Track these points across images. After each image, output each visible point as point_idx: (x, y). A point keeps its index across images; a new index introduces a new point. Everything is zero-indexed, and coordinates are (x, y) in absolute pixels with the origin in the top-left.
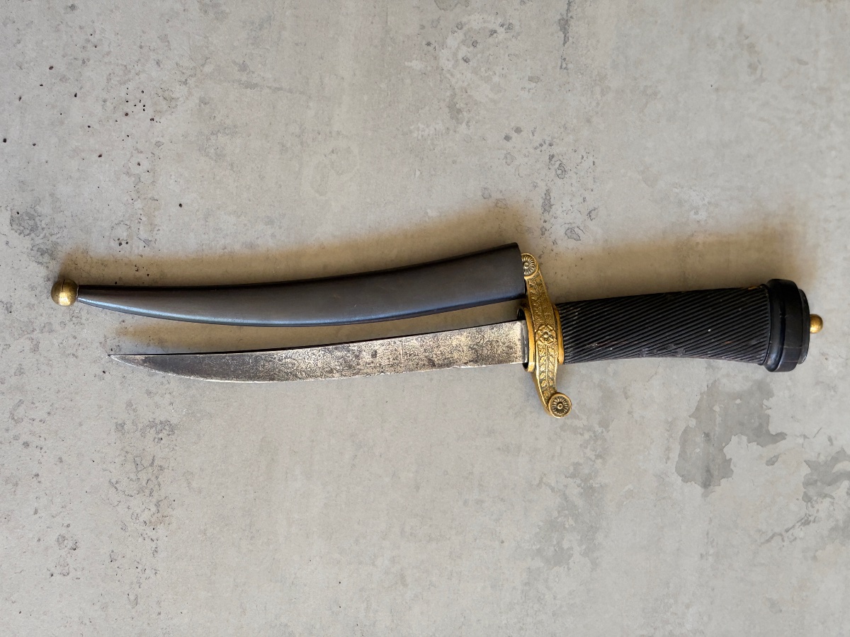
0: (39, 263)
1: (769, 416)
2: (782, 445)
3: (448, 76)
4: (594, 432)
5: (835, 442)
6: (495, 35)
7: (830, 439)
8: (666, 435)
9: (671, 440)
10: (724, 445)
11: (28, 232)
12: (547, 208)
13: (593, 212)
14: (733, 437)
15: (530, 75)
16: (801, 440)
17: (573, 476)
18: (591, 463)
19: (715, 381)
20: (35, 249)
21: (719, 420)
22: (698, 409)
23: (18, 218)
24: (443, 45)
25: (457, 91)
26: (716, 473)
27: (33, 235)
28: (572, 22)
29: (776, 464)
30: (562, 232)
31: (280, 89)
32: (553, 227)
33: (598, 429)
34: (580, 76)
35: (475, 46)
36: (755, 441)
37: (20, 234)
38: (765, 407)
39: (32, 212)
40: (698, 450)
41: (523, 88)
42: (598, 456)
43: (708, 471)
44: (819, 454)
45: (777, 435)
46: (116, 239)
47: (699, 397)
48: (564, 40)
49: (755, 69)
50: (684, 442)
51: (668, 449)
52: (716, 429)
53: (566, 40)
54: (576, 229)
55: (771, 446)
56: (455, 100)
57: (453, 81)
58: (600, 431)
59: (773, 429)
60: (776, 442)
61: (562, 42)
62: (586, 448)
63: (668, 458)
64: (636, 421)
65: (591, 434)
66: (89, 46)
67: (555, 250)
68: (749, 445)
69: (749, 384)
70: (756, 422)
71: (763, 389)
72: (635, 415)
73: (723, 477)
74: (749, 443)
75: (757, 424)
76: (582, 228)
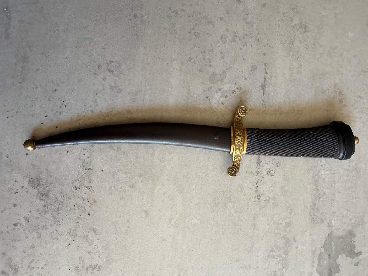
0: (41, 199)
1: (354, 245)
2: (361, 257)
3: (216, 110)
4: (282, 257)
6: (235, 93)
8: (312, 256)
9: (314, 258)
10: (336, 259)
11: (36, 186)
12: (259, 163)
13: (278, 163)
14: (340, 255)
15: (250, 108)
18: (281, 271)
19: (331, 232)
20: (40, 193)
21: (334, 248)
22: (325, 244)
23: (32, 181)
24: (213, 98)
25: (219, 116)
26: (333, 271)
27: (38, 187)
28: (266, 86)
29: (358, 265)
30: (266, 173)
32: (262, 171)
33: (284, 256)
34: (271, 108)
35: (226, 98)
36: (349, 256)
37: (33, 187)
38: (352, 241)
39: (38, 178)
40: (325, 262)
42: (284, 267)
43: (330, 270)
45: (358, 253)
46: (75, 187)
47: (325, 239)
48: (264, 93)
49: (342, 102)
50: (320, 258)
51: (313, 262)
52: (333, 252)
54: (271, 171)
55: (356, 258)
56: (219, 120)
59: (356, 251)
60: (358, 256)
62: (278, 264)
63: (313, 266)
64: (299, 251)
66: (63, 106)
67: (263, 180)
68: (347, 258)
69: (346, 232)
70: (349, 248)
71: (351, 234)
72: (299, 249)
73: (336, 273)
74: (347, 257)
75: (350, 249)
76: (274, 170)
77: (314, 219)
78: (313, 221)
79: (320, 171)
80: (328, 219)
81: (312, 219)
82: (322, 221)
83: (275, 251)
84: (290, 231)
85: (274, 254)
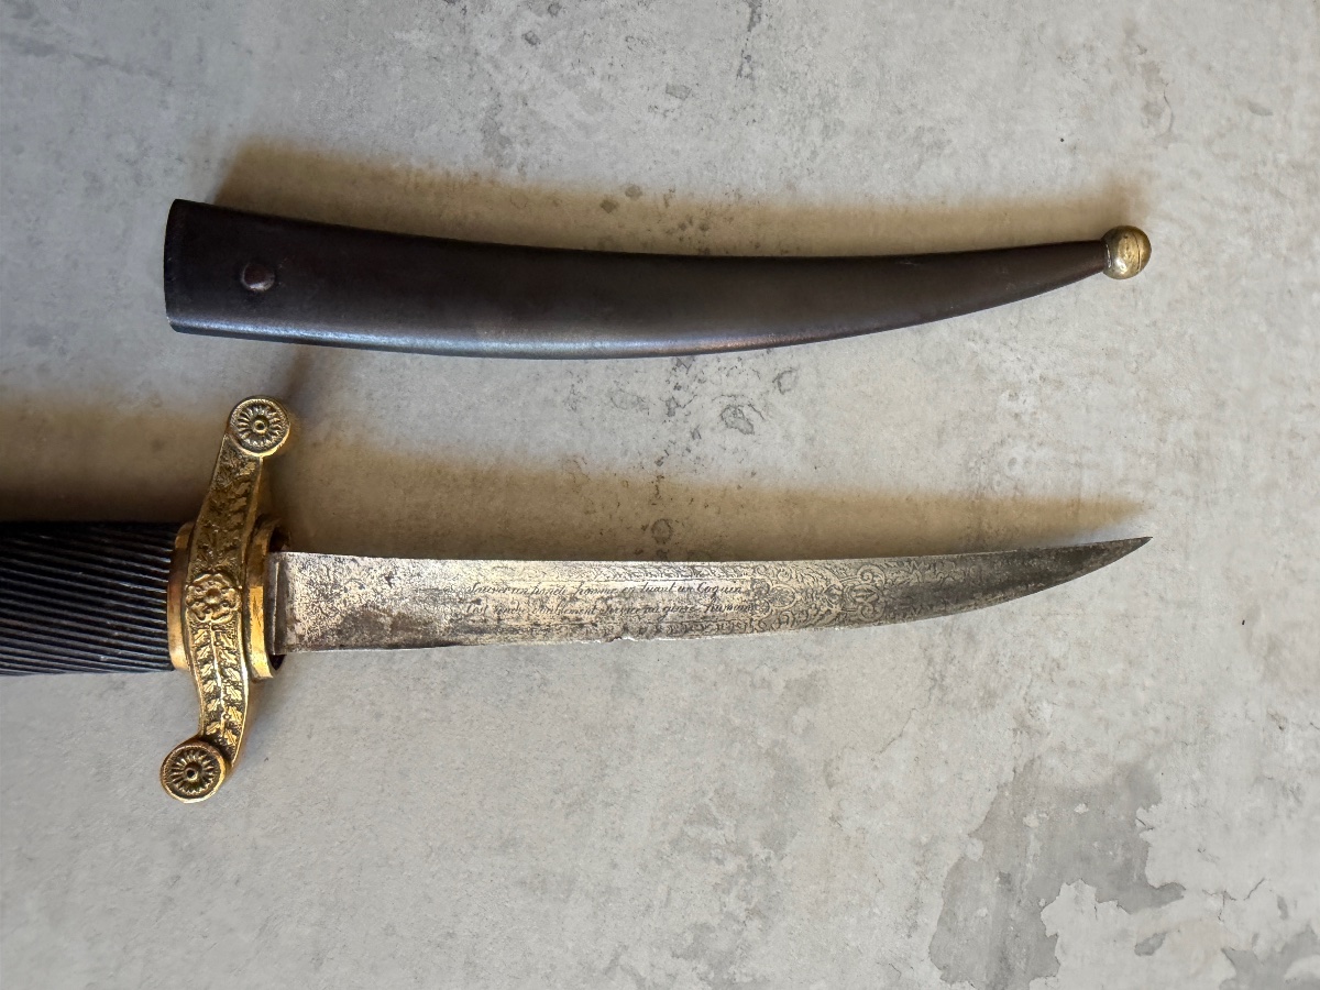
1: (1147, 845)
2: (1175, 911)
3: (488, 67)
4: (750, 858)
5: (1292, 912)
7: (1282, 905)
8: (913, 874)
9: (924, 885)
10: (1042, 904)
13: (785, 376)
14: (1064, 885)
15: (670, 83)
16: (1214, 904)
17: (692, 954)
18: (737, 927)
19: (1032, 761)
21: (1034, 846)
22: (989, 818)
25: (505, 100)
26: (1020, 966)
29: (1158, 953)
30: (713, 413)
31: (104, 61)
32: (697, 402)
33: (760, 852)
34: (780, 95)
35: (554, 15)
36: (1113, 900)
38: (1139, 824)
40: (983, 912)
41: (653, 108)
42: (753, 913)
43: (1004, 959)
44: (1256, 937)
45: (1163, 887)
47: (994, 793)
48: (751, 19)
49: (1158, 115)
50: (952, 892)
51: (916, 905)
52: (1029, 865)
53: (756, 19)
54: (746, 410)
55: (1147, 913)
56: (497, 119)
57: (499, 78)
58: (763, 857)
59: (1154, 876)
60: (1162, 903)
61: (745, 25)
62: (727, 891)
63: (915, 926)
64: (848, 839)
65: (741, 860)
67: (696, 450)
68: (1099, 906)
69: (1107, 772)
70: (1118, 857)
71: (1137, 785)
72: (847, 824)
73: (1036, 976)
74: (1099, 902)
75: (1119, 860)
76: (758, 408)
77: (948, 681)
78: (936, 692)
79: (1002, 443)
80: (1023, 692)
81: (934, 679)
82: (989, 699)
83: (714, 823)
84: (809, 727)
85: (710, 833)
